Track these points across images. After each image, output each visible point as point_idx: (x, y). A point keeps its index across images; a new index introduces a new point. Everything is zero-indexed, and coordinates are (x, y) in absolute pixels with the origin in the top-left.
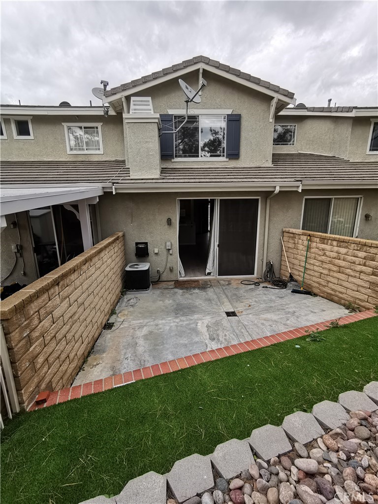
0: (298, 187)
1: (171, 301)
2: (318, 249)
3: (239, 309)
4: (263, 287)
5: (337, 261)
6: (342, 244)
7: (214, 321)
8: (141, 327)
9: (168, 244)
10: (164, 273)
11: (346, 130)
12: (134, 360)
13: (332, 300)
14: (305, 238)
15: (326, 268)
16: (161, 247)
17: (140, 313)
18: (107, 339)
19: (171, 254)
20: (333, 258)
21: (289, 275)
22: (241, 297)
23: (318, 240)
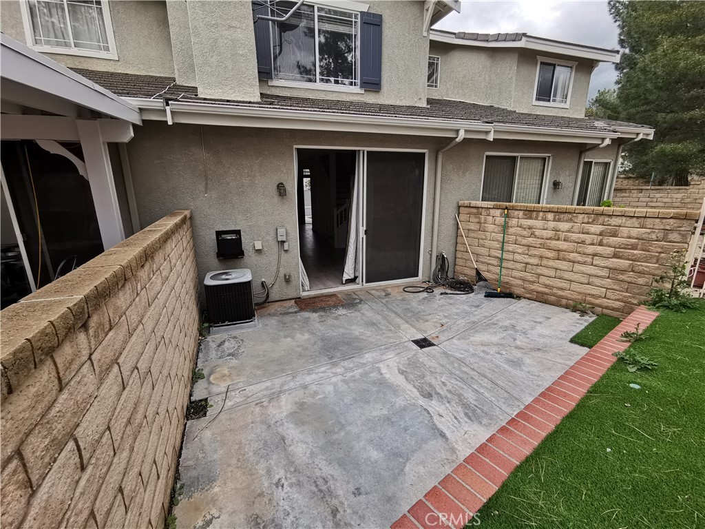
0: (487, 133)
1: (307, 336)
2: (520, 227)
3: (429, 333)
4: (442, 294)
5: (554, 242)
6: (562, 216)
7: (404, 360)
8: (274, 396)
9: (281, 231)
10: (275, 286)
11: (509, 68)
12: (299, 484)
13: (546, 302)
14: (498, 212)
15: (535, 256)
16: (268, 238)
17: (258, 367)
18: (205, 442)
19: (286, 251)
20: (547, 239)
21: (474, 273)
22: (419, 312)
23: (521, 213)
